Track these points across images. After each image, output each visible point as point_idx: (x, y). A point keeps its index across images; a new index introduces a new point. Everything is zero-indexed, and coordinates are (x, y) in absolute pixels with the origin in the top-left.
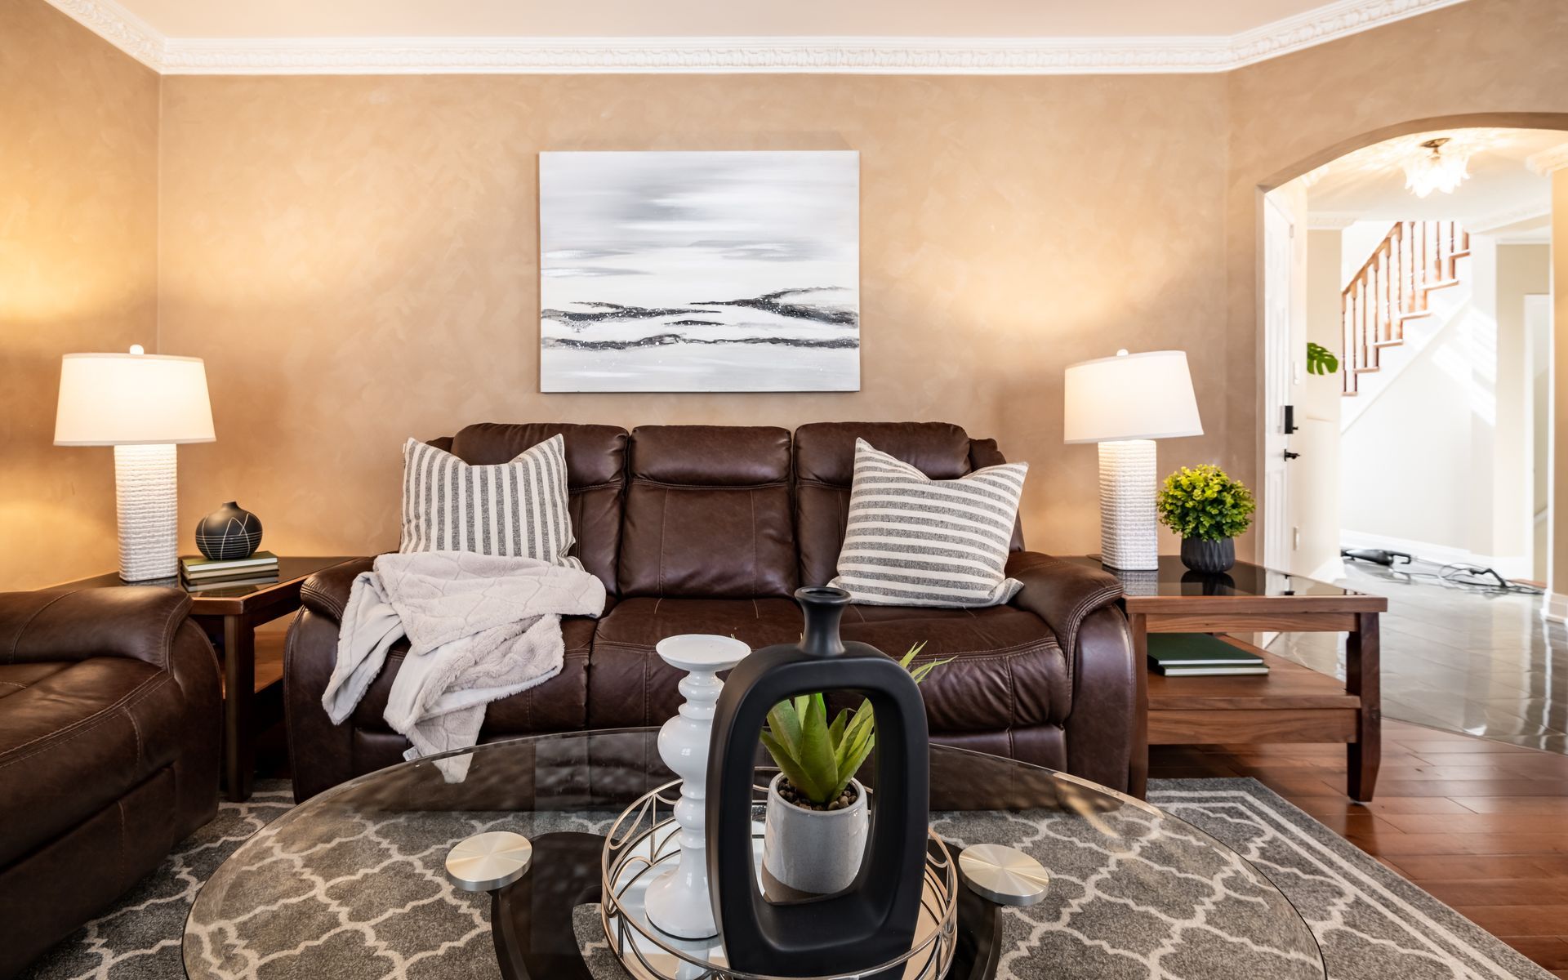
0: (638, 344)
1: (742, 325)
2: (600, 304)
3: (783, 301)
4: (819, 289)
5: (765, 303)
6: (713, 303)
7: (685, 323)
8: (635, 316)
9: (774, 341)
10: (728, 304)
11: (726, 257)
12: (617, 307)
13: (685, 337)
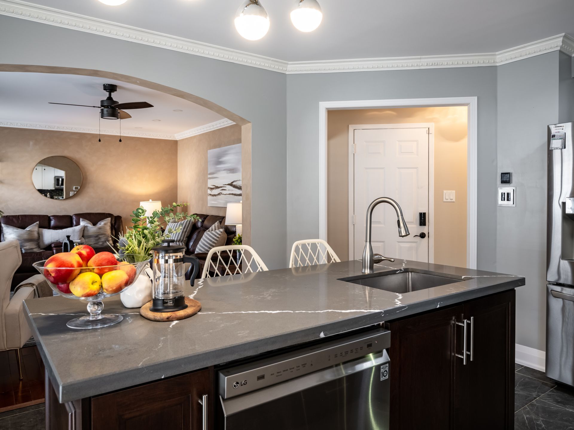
0: (217, 195)
1: (229, 190)
2: (213, 186)
3: (234, 184)
4: (238, 180)
5: (231, 185)
6: (226, 185)
7: (222, 190)
8: (217, 188)
9: (232, 194)
10: (227, 185)
11: (227, 173)
12: (215, 186)
13: (222, 193)
